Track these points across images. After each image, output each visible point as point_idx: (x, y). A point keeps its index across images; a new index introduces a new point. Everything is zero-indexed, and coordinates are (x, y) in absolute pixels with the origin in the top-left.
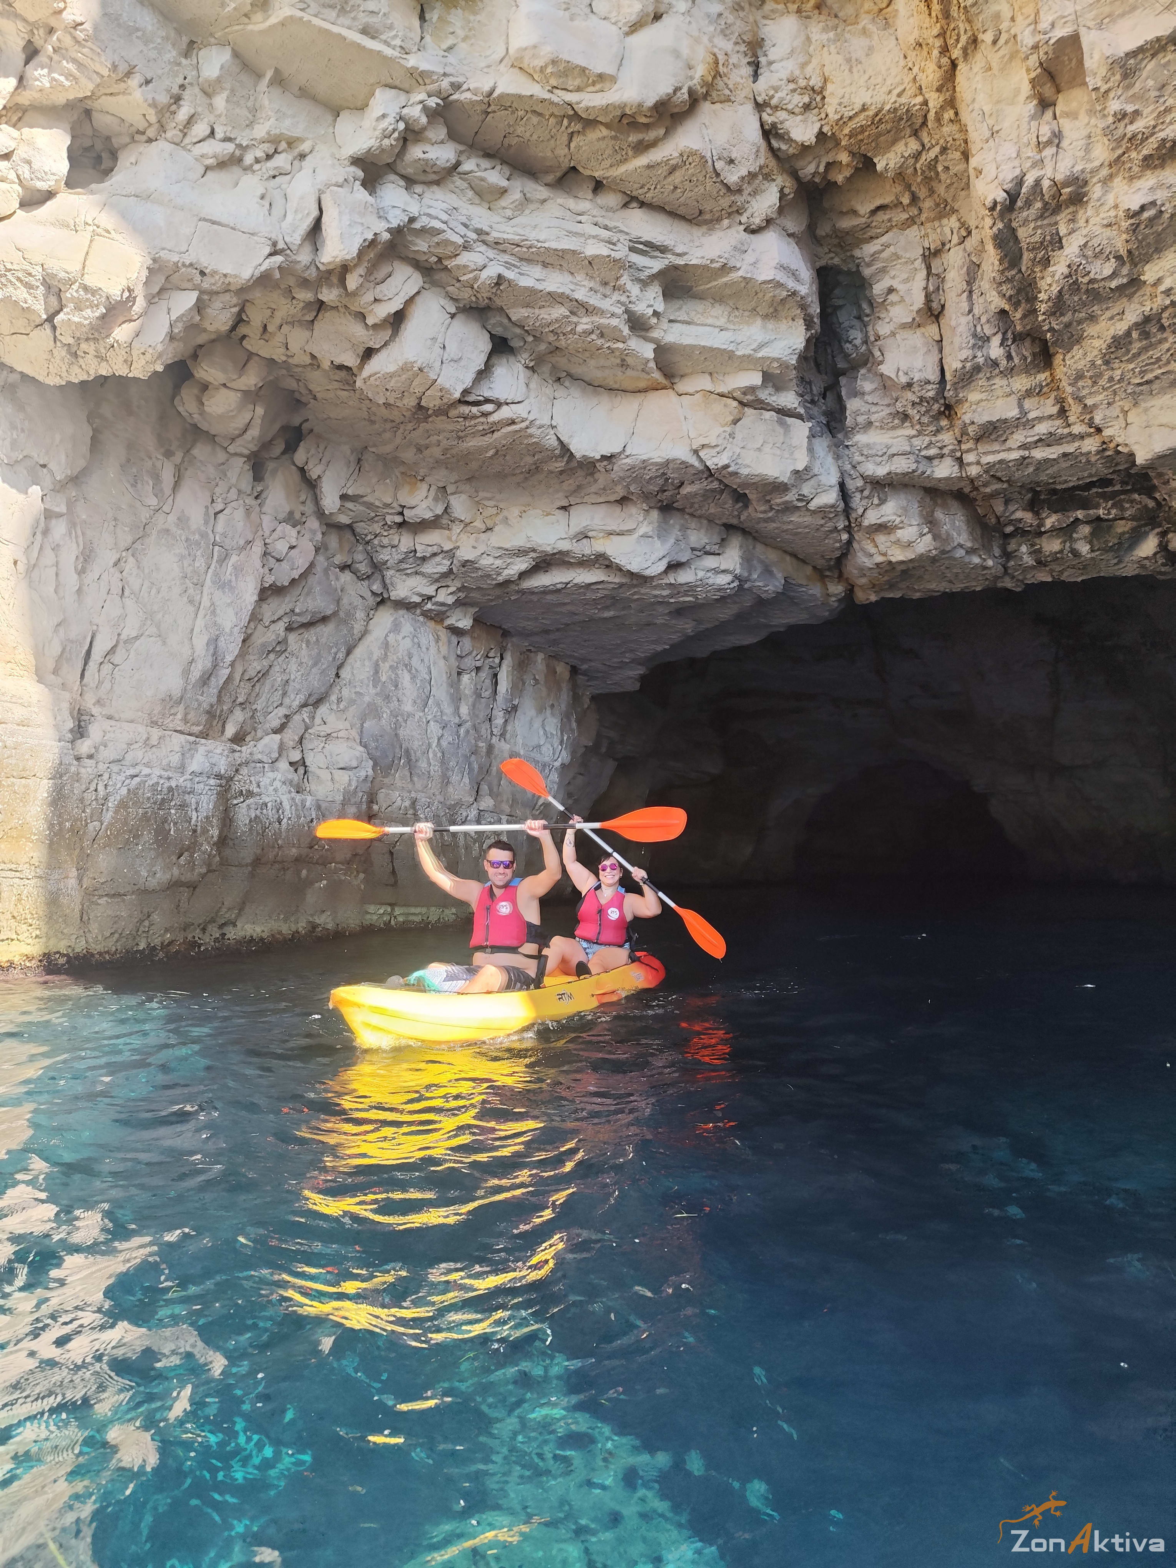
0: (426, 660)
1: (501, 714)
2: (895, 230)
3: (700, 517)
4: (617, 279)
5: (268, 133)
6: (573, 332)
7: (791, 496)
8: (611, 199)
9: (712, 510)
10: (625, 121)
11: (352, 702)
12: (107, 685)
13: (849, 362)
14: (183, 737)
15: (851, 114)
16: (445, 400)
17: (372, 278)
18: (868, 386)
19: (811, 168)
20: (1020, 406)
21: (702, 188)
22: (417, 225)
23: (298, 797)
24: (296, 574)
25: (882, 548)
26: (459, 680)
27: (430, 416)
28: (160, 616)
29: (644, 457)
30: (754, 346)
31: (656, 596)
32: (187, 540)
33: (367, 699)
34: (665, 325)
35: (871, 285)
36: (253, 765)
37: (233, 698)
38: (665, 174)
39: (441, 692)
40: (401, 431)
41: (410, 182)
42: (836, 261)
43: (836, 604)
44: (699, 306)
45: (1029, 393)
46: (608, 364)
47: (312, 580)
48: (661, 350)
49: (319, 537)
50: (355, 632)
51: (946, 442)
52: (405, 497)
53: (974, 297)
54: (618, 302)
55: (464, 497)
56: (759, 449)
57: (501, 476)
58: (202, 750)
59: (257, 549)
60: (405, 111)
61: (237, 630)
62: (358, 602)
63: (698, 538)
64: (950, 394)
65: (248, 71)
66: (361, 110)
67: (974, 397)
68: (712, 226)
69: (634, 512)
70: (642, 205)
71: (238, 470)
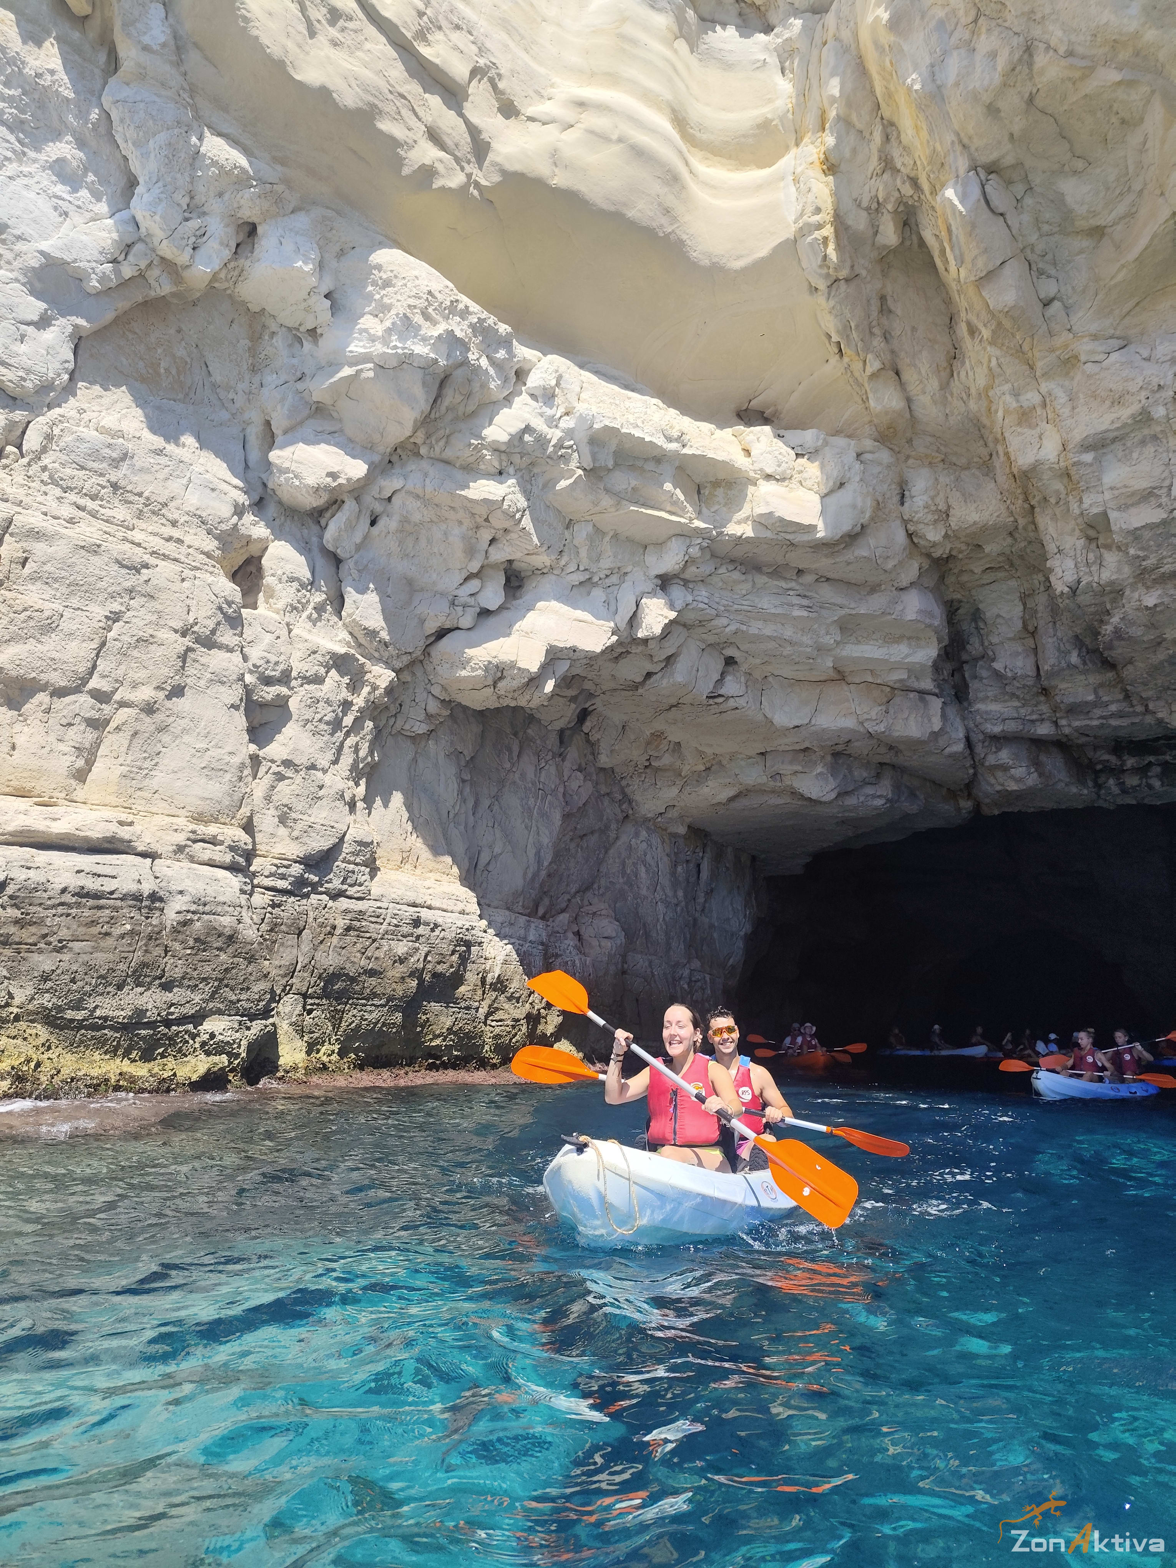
0: (656, 857)
1: (703, 895)
2: (999, 582)
5: (608, 564)
6: (781, 654)
7: (930, 747)
8: (808, 579)
11: (608, 889)
12: (483, 885)
13: (970, 656)
14: (524, 918)
15: (966, 526)
16: (696, 700)
18: (984, 674)
19: (940, 552)
20: (1096, 693)
22: (691, 607)
24: (581, 804)
26: (676, 871)
29: (824, 727)
30: (902, 657)
31: (827, 813)
32: (524, 788)
33: (618, 887)
34: (841, 647)
35: (984, 612)
38: (845, 566)
39: (665, 880)
41: (686, 583)
42: (959, 595)
43: (966, 815)
44: (865, 634)
45: (1102, 685)
47: (589, 807)
48: (838, 661)
49: (594, 777)
50: (610, 839)
51: (1045, 711)
52: (652, 749)
53: (1058, 626)
54: (811, 638)
56: (906, 719)
58: (532, 926)
60: (689, 550)
61: (551, 846)
62: (612, 817)
63: (860, 773)
64: (1045, 683)
65: (598, 531)
66: (660, 545)
67: (1063, 686)
68: (874, 589)
69: (814, 757)
70: (828, 579)
71: (552, 740)
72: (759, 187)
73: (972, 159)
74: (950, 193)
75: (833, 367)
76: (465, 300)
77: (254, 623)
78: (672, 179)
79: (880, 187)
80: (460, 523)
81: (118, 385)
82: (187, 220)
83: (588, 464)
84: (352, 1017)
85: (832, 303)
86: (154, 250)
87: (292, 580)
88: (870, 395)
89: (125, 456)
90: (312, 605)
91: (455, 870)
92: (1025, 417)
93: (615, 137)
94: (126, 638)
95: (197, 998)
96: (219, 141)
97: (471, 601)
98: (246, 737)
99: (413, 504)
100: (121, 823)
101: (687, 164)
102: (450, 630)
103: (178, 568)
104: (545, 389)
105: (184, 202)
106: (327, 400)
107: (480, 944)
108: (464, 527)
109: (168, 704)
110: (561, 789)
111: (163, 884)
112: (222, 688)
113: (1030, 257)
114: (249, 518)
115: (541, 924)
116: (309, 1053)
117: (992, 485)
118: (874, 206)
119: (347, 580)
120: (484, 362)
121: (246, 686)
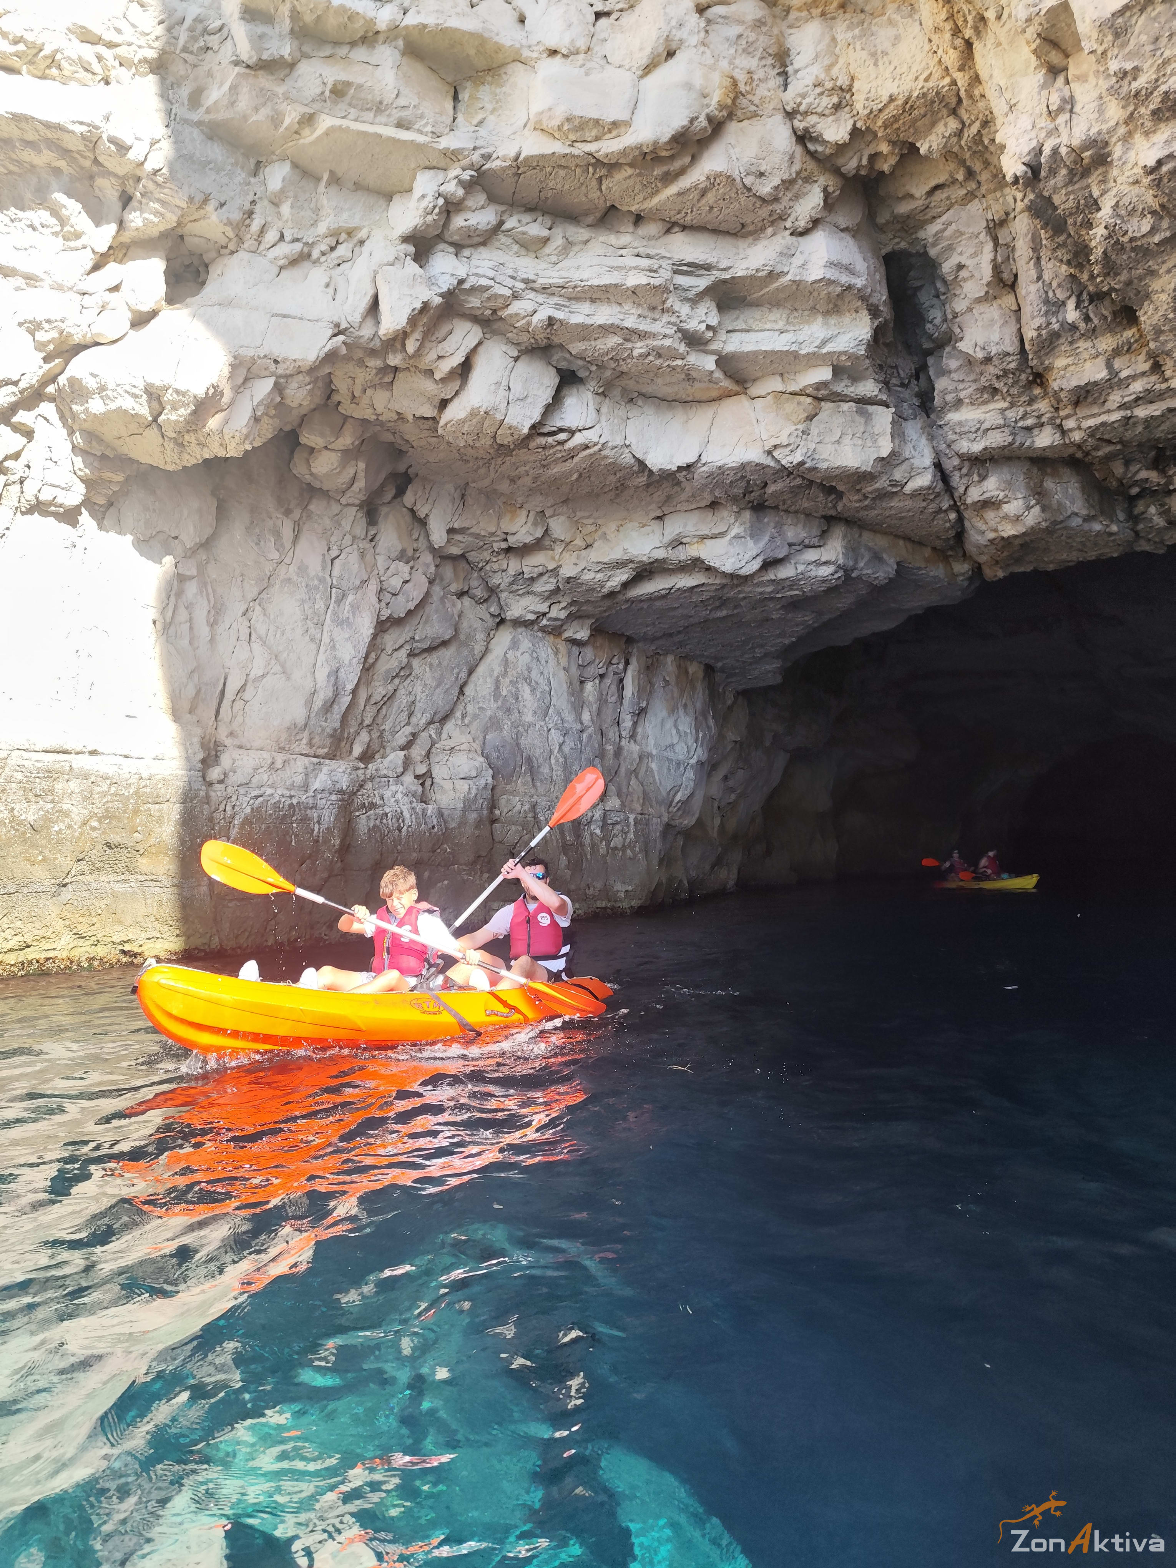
0: (546, 673)
1: (629, 716)
2: (956, 206)
3: (796, 512)
4: (664, 302)
5: (328, 229)
6: (630, 356)
7: (882, 483)
8: (651, 229)
9: (806, 505)
10: (648, 158)
11: (475, 717)
12: (239, 719)
13: (933, 341)
14: (306, 760)
15: (880, 106)
16: (516, 437)
17: (434, 338)
18: (953, 364)
19: (853, 164)
20: (1109, 366)
21: (736, 204)
22: (466, 286)
23: (419, 807)
24: (411, 606)
25: (992, 524)
26: (582, 690)
27: (513, 450)
28: (285, 655)
29: (719, 464)
30: (817, 343)
31: (761, 593)
32: (307, 586)
33: (489, 713)
34: (722, 336)
35: (940, 264)
36: (378, 780)
37: (359, 721)
38: (696, 197)
39: (561, 701)
40: (492, 466)
41: (458, 247)
42: (903, 245)
43: (966, 583)
44: (757, 313)
45: (1117, 352)
46: (674, 380)
47: (430, 609)
48: (723, 361)
49: (432, 569)
50: (476, 652)
51: (1043, 410)
52: (507, 525)
53: (1043, 263)
54: (669, 323)
55: (562, 518)
56: (838, 442)
57: (593, 496)
58: (325, 769)
59: (373, 587)
60: (442, 188)
61: (355, 661)
62: (478, 624)
63: (795, 532)
64: (1035, 363)
65: (305, 176)
66: (409, 191)
67: (1059, 362)
69: (725, 515)
71: (351, 519)
83: (251, 54)
97: (113, 299)
102: (82, 347)
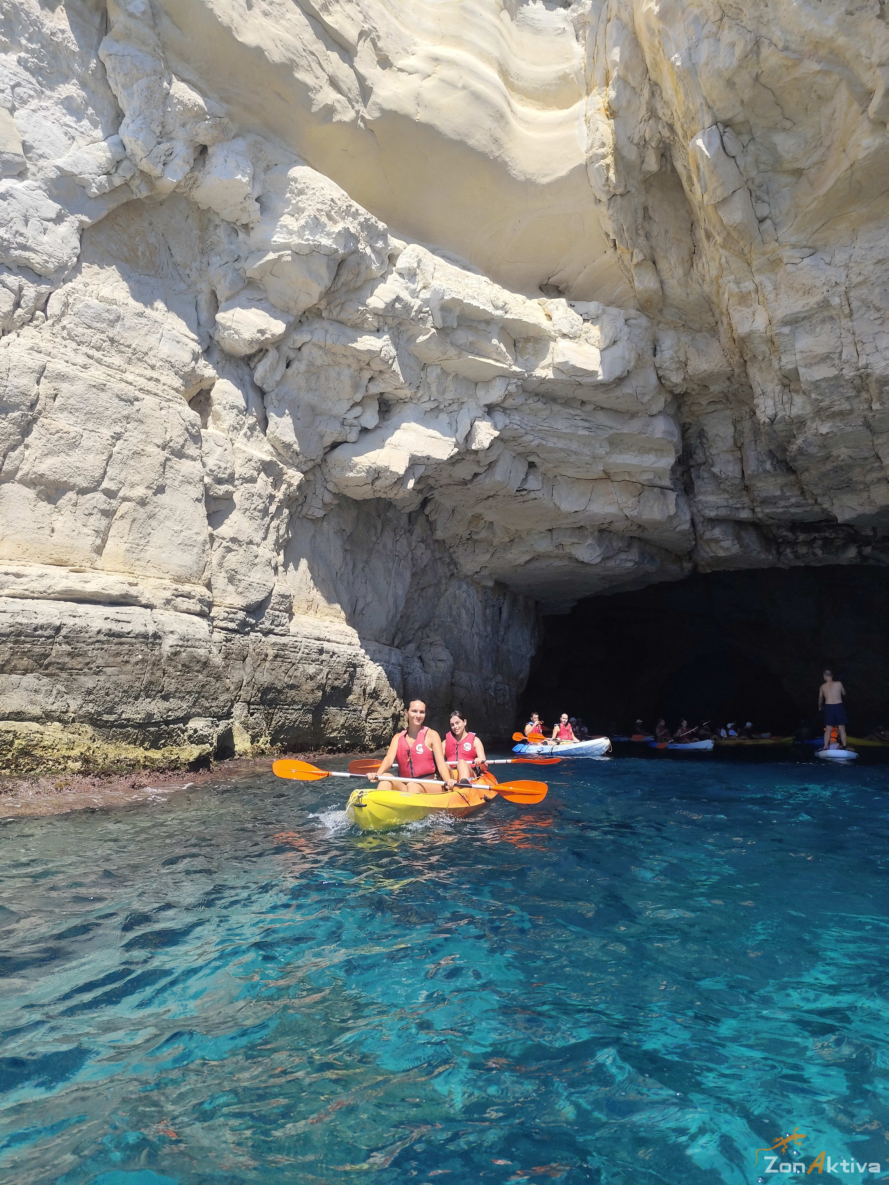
0: (473, 603)
1: (503, 629)
2: (719, 411)
5: (450, 397)
7: (666, 526)
8: (589, 409)
11: (440, 626)
15: (699, 372)
16: (509, 493)
18: (705, 476)
19: (679, 390)
20: (782, 490)
22: (508, 427)
23: (425, 675)
24: (423, 566)
25: (713, 549)
26: (486, 613)
29: (595, 512)
30: (650, 464)
31: (592, 572)
32: (386, 555)
33: (447, 624)
34: (609, 457)
35: (707, 432)
36: (407, 659)
38: (614, 400)
39: (479, 619)
41: (505, 410)
42: (690, 421)
43: (687, 573)
44: (626, 446)
45: (786, 485)
47: (429, 568)
48: (607, 466)
49: (432, 546)
50: (442, 590)
51: (746, 502)
52: (473, 528)
53: (758, 443)
54: (589, 450)
56: (651, 508)
60: (509, 387)
61: (404, 596)
62: (443, 575)
63: (617, 544)
64: (747, 483)
65: (445, 373)
66: (487, 383)
67: (759, 484)
68: (633, 415)
69: (586, 533)
70: (602, 408)
71: (404, 520)
72: (560, 124)
73: (714, 116)
74: (700, 142)
75: (610, 257)
76: (356, 205)
77: (210, 439)
78: (500, 117)
79: (647, 130)
80: (349, 366)
81: (110, 265)
82: (159, 143)
83: (439, 325)
84: (279, 717)
85: (611, 212)
86: (136, 165)
87: (233, 407)
88: (635, 278)
89: (118, 318)
90: (247, 425)
91: (343, 614)
92: (743, 299)
93: (460, 85)
94: (125, 452)
95: (185, 705)
96: (183, 85)
97: (355, 422)
98: (206, 522)
99: (317, 353)
100: (130, 584)
101: (509, 105)
102: (340, 443)
103: (157, 400)
104: (409, 269)
105: (158, 130)
106: (257, 276)
107: (362, 666)
108: (352, 369)
109: (155, 499)
110: (410, 556)
111: (160, 627)
112: (190, 487)
113: (752, 187)
114: (202, 362)
115: (398, 651)
116: (252, 743)
117: (717, 344)
118: (642, 143)
119: (270, 408)
120: (368, 250)
121: (205, 485)
